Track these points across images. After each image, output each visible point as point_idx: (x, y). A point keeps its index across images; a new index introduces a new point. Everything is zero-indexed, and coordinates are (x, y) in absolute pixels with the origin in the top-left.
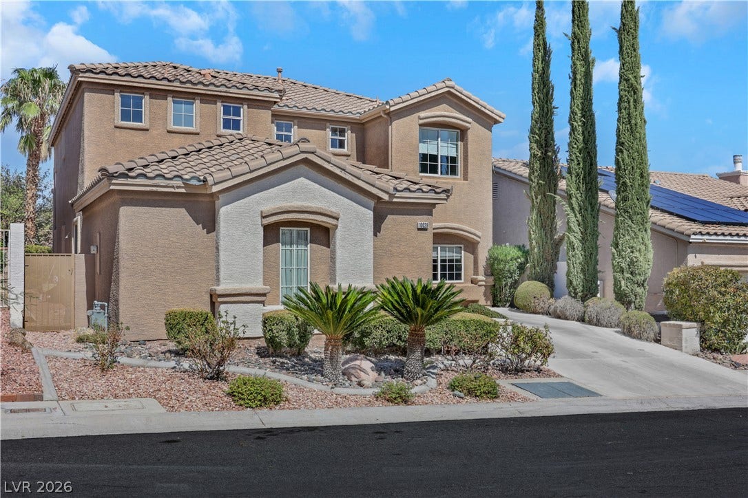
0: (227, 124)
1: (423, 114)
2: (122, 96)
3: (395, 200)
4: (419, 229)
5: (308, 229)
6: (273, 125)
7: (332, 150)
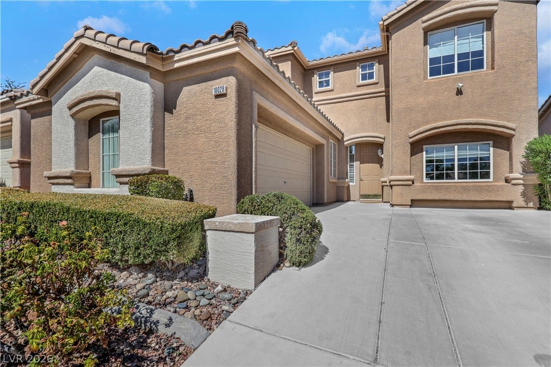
1: (427, 17)
6: (315, 76)
7: (362, 82)
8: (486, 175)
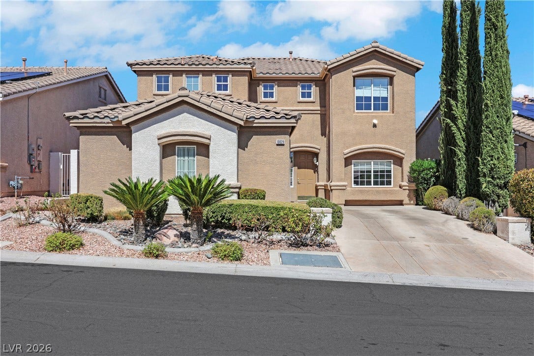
0: (219, 88)
1: (355, 69)
2: (157, 77)
3: (255, 125)
4: (277, 145)
5: (195, 146)
6: (260, 86)
7: (301, 99)
8: (389, 183)
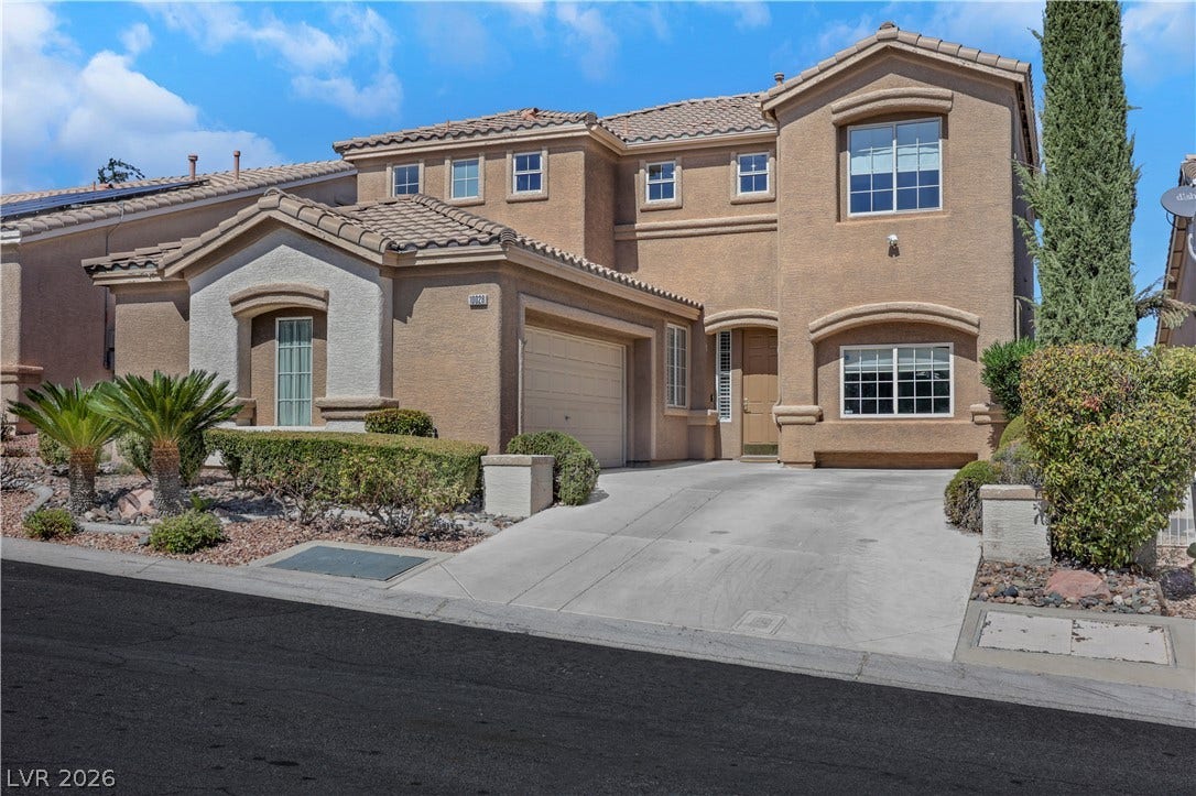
2: (397, 171)
3: (418, 263)
4: (473, 307)
5: (311, 318)
6: (642, 171)
7: (741, 195)
8: (943, 406)
